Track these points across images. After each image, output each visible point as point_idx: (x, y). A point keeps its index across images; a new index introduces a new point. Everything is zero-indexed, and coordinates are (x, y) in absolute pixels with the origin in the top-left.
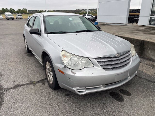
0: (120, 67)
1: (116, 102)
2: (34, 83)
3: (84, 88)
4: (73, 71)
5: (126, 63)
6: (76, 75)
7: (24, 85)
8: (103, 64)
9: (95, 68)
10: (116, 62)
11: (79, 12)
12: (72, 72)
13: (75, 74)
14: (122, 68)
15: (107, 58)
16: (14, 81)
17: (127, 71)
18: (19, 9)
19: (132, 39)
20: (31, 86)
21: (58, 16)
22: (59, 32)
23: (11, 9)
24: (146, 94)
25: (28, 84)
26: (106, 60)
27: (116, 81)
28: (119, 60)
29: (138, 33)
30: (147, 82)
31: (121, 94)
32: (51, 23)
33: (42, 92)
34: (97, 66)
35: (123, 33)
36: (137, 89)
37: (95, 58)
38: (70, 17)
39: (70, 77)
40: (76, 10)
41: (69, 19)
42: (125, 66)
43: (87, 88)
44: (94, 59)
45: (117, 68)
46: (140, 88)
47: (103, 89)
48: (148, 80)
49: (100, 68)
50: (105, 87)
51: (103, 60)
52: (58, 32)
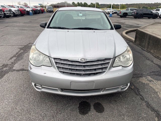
0: (82, 75)
8: (62, 66)
12: (30, 66)
13: (31, 69)
14: (85, 76)
17: (91, 82)
18: (92, 3)
23: (85, 3)
28: (84, 66)
40: (154, 3)
43: (42, 86)
45: (77, 74)
47: (60, 93)
49: (56, 70)
50: (62, 91)
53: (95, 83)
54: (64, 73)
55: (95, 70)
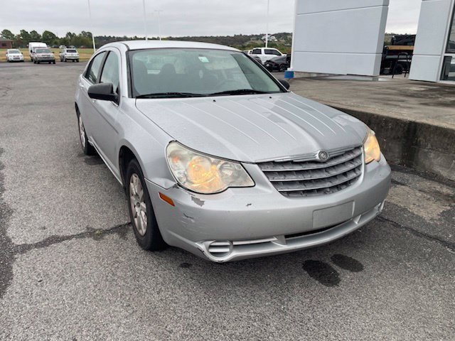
0: (328, 190)
1: (316, 286)
2: (96, 235)
3: (228, 244)
4: (197, 196)
5: (345, 179)
6: (204, 207)
7: (69, 238)
8: (282, 179)
9: (257, 190)
10: (317, 176)
11: (243, 42)
12: (193, 198)
13: (202, 203)
14: (333, 192)
15: (292, 163)
16: (44, 228)
17: (349, 201)
18: (69, 34)
19: (383, 117)
20: (89, 241)
21: (169, 51)
22: (168, 94)
23: (46, 32)
24: (406, 267)
25: (81, 236)
26: (288, 168)
27: (316, 226)
28: (327, 169)
29: (403, 101)
30: (414, 237)
31: (335, 267)
32: (149, 72)
33: (118, 257)
34: (264, 184)
35: (360, 103)
36: (380, 256)
37: (258, 164)
38: (202, 53)
39: (187, 213)
40: (233, 36)
41: (200, 58)
42: (345, 186)
43: (234, 243)
44: (256, 166)
45: (319, 190)
46: (392, 253)
47: (280, 247)
48: (416, 233)
49: (272, 190)
50: (287, 243)
51: (281, 169)
52: (165, 94)
53: (354, 203)
54: (290, 195)
55: (345, 174)
